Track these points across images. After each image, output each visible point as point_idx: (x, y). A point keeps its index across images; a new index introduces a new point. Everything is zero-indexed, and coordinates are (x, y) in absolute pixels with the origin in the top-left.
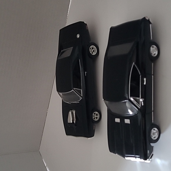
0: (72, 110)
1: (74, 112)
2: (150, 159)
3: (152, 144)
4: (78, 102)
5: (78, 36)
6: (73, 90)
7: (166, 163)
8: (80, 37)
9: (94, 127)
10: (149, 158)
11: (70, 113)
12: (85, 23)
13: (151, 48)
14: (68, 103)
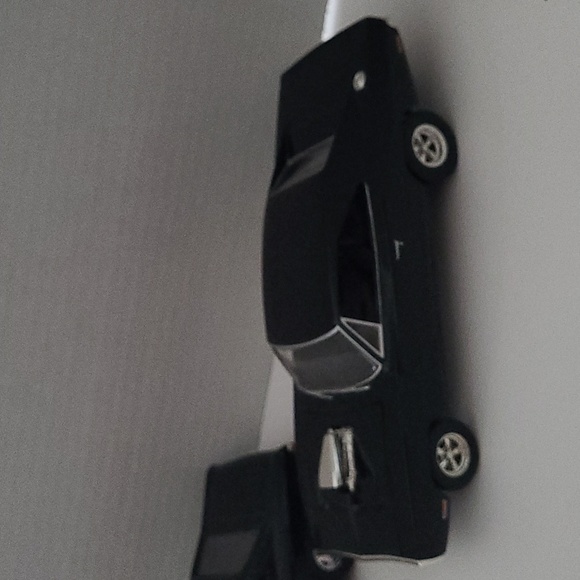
0: (338, 428)
1: (348, 437)
4: (367, 387)
5: (360, 82)
6: (337, 328)
8: (366, 84)
9: (445, 508)
11: (330, 440)
12: (392, 23)
14: (318, 393)
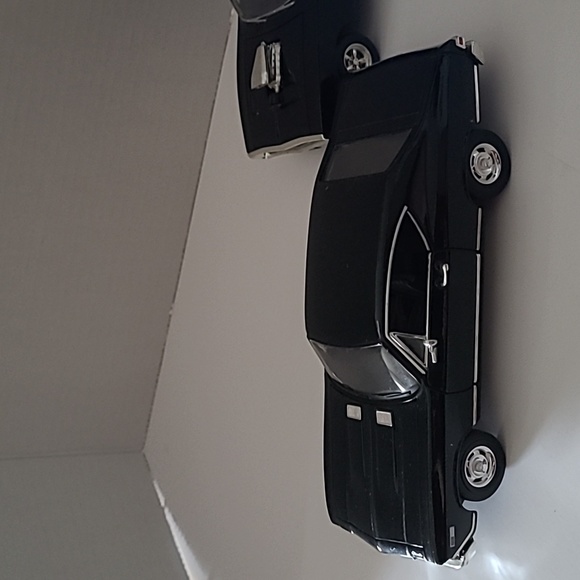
2: (459, 558)
3: (467, 505)
7: (520, 572)
10: (457, 554)
11: (261, 49)
13: (475, 154)
14: (256, 20)
